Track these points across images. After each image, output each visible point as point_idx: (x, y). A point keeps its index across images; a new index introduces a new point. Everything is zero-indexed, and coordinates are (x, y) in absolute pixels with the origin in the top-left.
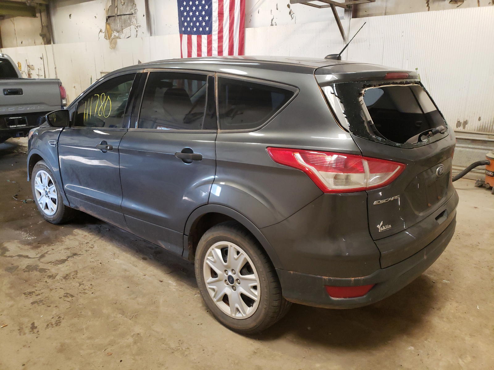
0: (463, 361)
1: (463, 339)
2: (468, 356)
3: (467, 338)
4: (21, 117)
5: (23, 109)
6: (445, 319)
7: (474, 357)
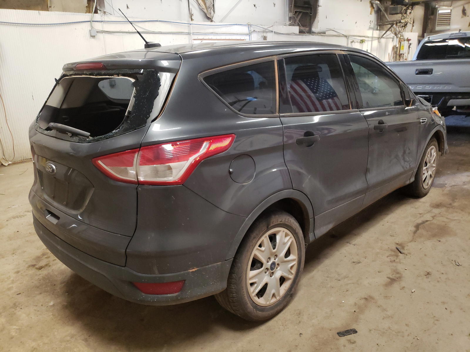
0: (14, 329)
1: (34, 340)
2: (16, 334)
3: (34, 344)
4: (428, 96)
5: (430, 88)
6: (68, 338)
7: (12, 338)
